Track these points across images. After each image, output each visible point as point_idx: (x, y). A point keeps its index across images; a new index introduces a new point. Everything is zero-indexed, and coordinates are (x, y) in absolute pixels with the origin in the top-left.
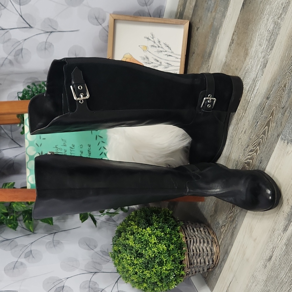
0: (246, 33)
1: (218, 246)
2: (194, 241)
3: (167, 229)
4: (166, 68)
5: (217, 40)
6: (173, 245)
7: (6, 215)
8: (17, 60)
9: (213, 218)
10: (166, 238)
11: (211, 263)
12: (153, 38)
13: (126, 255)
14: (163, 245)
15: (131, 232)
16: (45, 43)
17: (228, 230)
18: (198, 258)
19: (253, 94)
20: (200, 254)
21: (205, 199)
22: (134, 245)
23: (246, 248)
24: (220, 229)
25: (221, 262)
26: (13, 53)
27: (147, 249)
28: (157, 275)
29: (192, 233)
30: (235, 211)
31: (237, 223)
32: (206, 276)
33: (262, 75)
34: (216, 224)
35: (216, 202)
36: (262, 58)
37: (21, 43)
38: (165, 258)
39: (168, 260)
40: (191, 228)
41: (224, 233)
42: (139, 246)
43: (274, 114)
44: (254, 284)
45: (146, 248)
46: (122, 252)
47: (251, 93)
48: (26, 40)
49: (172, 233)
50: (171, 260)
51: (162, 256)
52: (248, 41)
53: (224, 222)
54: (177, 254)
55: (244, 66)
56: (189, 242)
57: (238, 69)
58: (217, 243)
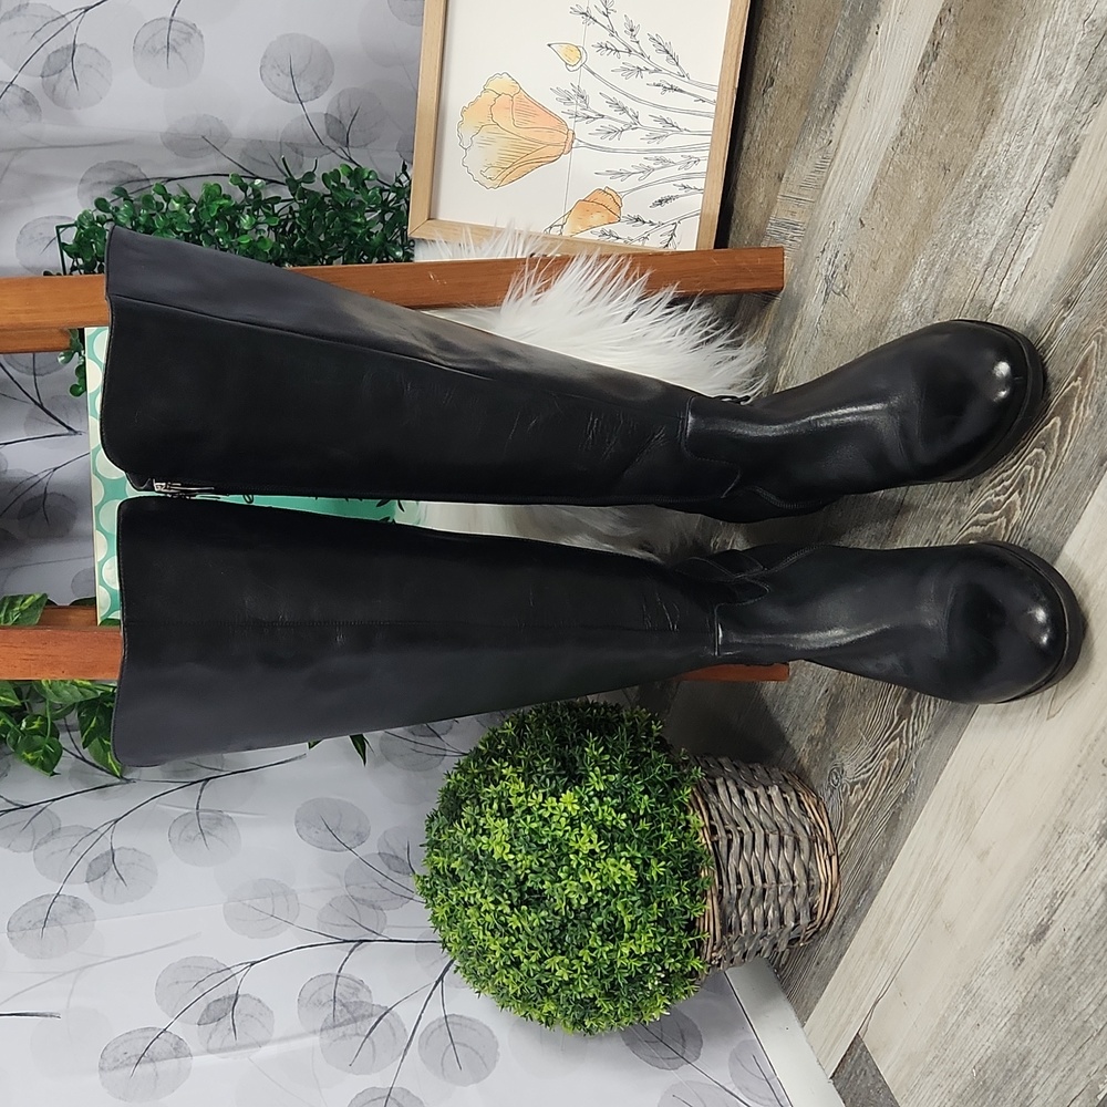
0: (993, 19)
1: (834, 859)
2: (742, 840)
3: (641, 799)
4: (655, 138)
5: (869, 38)
6: (663, 863)
7: (17, 714)
8: (52, 92)
9: (819, 747)
10: (637, 836)
11: (804, 920)
12: (607, 15)
13: (478, 896)
14: (625, 864)
15: (500, 806)
16: (167, 24)
17: (877, 801)
18: (756, 906)
19: (1009, 280)
20: (764, 890)
21: (791, 673)
22: (512, 856)
23: (947, 879)
24: (845, 794)
25: (845, 919)
26: (38, 63)
27: (562, 875)
28: (596, 974)
29: (736, 808)
30: (911, 736)
31: (913, 779)
32: (783, 962)
33: (1052, 206)
34: (831, 775)
35: (833, 689)
36: (1054, 132)
37: (68, 24)
38: (630, 913)
39: (642, 920)
40: (733, 789)
41: (859, 813)
42: (532, 861)
43: (1090, 370)
44: (970, 1021)
45: (556, 869)
46: (464, 879)
47: (1001, 273)
48: (89, 12)
49: (658, 814)
50: (651, 919)
51: (618, 902)
52: (998, 56)
53: (865, 770)
54: (678, 897)
55: (978, 158)
56: (723, 844)
57: (952, 171)
58: (830, 847)
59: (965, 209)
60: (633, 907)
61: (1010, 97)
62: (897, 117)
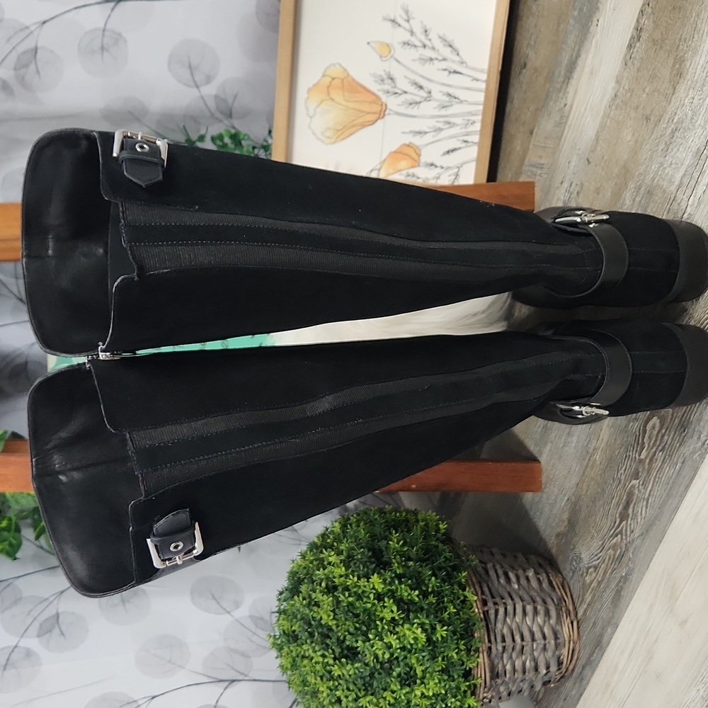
0: (680, 8)
1: (575, 624)
2: (506, 609)
3: (430, 580)
4: (443, 107)
5: (592, 28)
6: (445, 628)
8: (22, 81)
9: (563, 541)
10: (426, 607)
11: (553, 668)
12: (408, 21)
13: (311, 651)
14: (417, 628)
15: (327, 585)
16: (101, 32)
17: (605, 581)
18: (517, 658)
19: (695, 196)
20: (523, 647)
21: (543, 486)
22: (335, 622)
23: (656, 641)
24: (582, 575)
25: (584, 667)
26: (12, 60)
27: (371, 636)
29: (502, 586)
30: (628, 533)
31: (631, 566)
32: (540, 697)
34: (572, 561)
35: (573, 499)
37: (31, 32)
38: (421, 665)
39: (430, 670)
40: (500, 572)
41: (593, 589)
42: (349, 626)
45: (367, 632)
46: (301, 638)
47: (689, 192)
48: (47, 24)
49: (443, 590)
50: (437, 669)
51: (413, 657)
52: (684, 34)
53: (596, 558)
54: (457, 653)
55: (670, 109)
56: (492, 612)
57: (652, 120)
58: (572, 614)
59: (662, 146)
60: (423, 660)
61: (693, 64)
62: (612, 84)
